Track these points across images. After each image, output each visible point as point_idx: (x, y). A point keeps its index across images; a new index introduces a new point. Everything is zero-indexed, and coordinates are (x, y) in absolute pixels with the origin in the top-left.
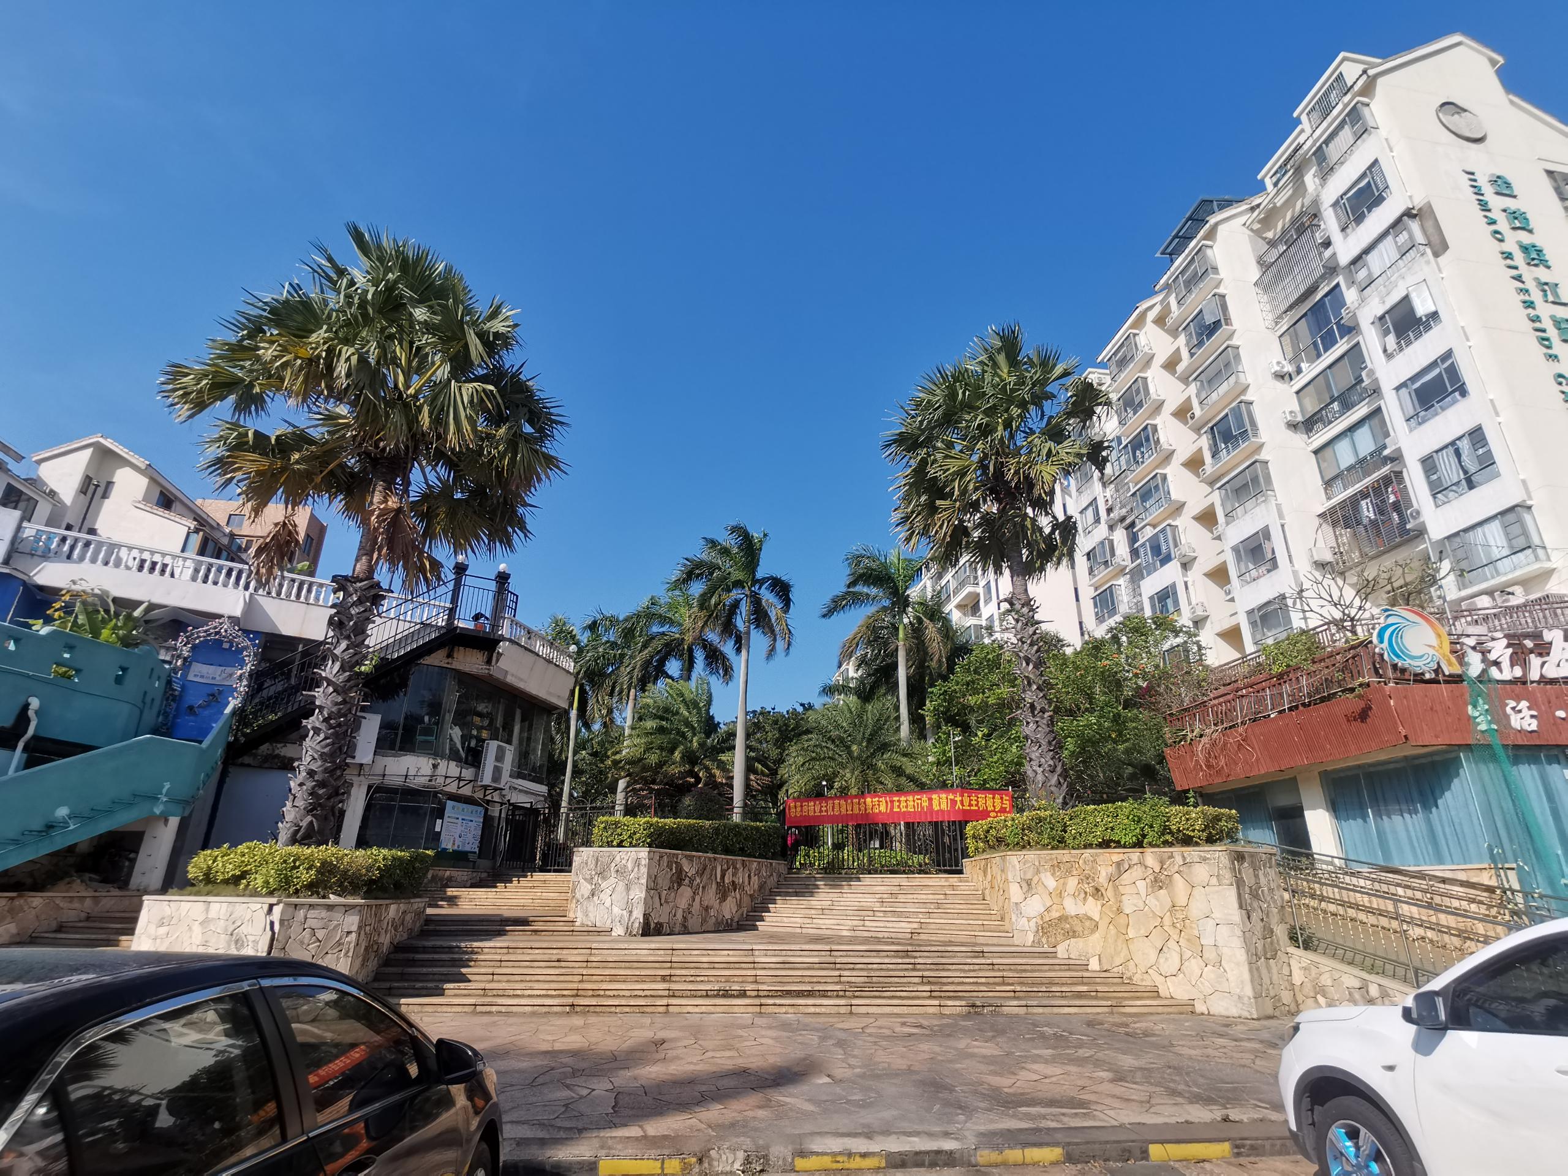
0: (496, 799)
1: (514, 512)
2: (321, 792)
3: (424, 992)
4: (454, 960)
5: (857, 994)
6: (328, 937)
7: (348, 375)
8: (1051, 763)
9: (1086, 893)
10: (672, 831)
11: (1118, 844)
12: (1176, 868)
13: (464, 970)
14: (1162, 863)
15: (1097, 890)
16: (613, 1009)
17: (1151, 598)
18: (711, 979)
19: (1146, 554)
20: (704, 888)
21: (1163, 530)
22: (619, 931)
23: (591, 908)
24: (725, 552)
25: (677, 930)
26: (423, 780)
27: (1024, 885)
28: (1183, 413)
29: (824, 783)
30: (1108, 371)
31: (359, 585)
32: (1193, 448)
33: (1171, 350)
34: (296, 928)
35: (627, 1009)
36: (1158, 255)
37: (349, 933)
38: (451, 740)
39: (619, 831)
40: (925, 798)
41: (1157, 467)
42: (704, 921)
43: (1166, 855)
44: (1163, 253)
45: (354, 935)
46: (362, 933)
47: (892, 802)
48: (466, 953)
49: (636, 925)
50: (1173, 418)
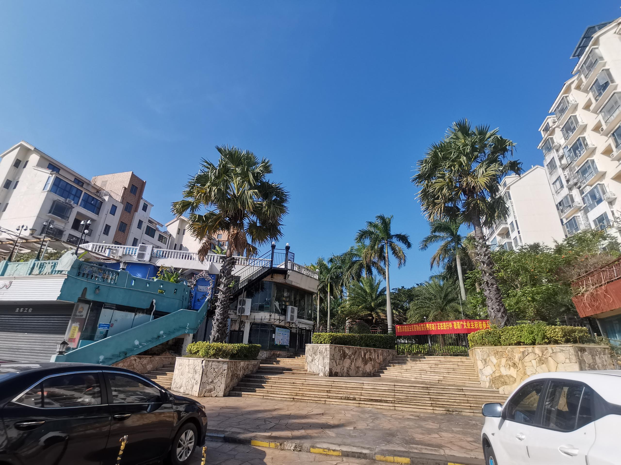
0: (294, 326)
1: (277, 228)
2: (220, 325)
3: (250, 391)
4: (261, 381)
5: (400, 402)
6: (219, 371)
7: (215, 195)
8: (498, 307)
9: (510, 365)
10: (340, 338)
11: (524, 344)
12: (549, 355)
13: (263, 384)
14: (543, 352)
15: (515, 364)
16: (307, 401)
17: (594, 221)
18: (345, 393)
19: (588, 200)
20: (356, 360)
21: (596, 187)
22: (321, 374)
23: (312, 366)
24: (375, 226)
25: (345, 375)
26: (267, 320)
27: (483, 361)
28: (597, 128)
29: (425, 317)
30: (555, 116)
31: (228, 259)
32: (606, 144)
33: (587, 99)
34: (209, 368)
35: (312, 401)
36: (571, 58)
37: (224, 370)
38: (275, 306)
39: (320, 338)
40: (450, 324)
41: (588, 157)
42: (357, 372)
43: (544, 349)
44: (574, 56)
45: (226, 371)
46: (230, 371)
47: (437, 325)
48: (266, 379)
49: (327, 372)
50: (593, 132)
